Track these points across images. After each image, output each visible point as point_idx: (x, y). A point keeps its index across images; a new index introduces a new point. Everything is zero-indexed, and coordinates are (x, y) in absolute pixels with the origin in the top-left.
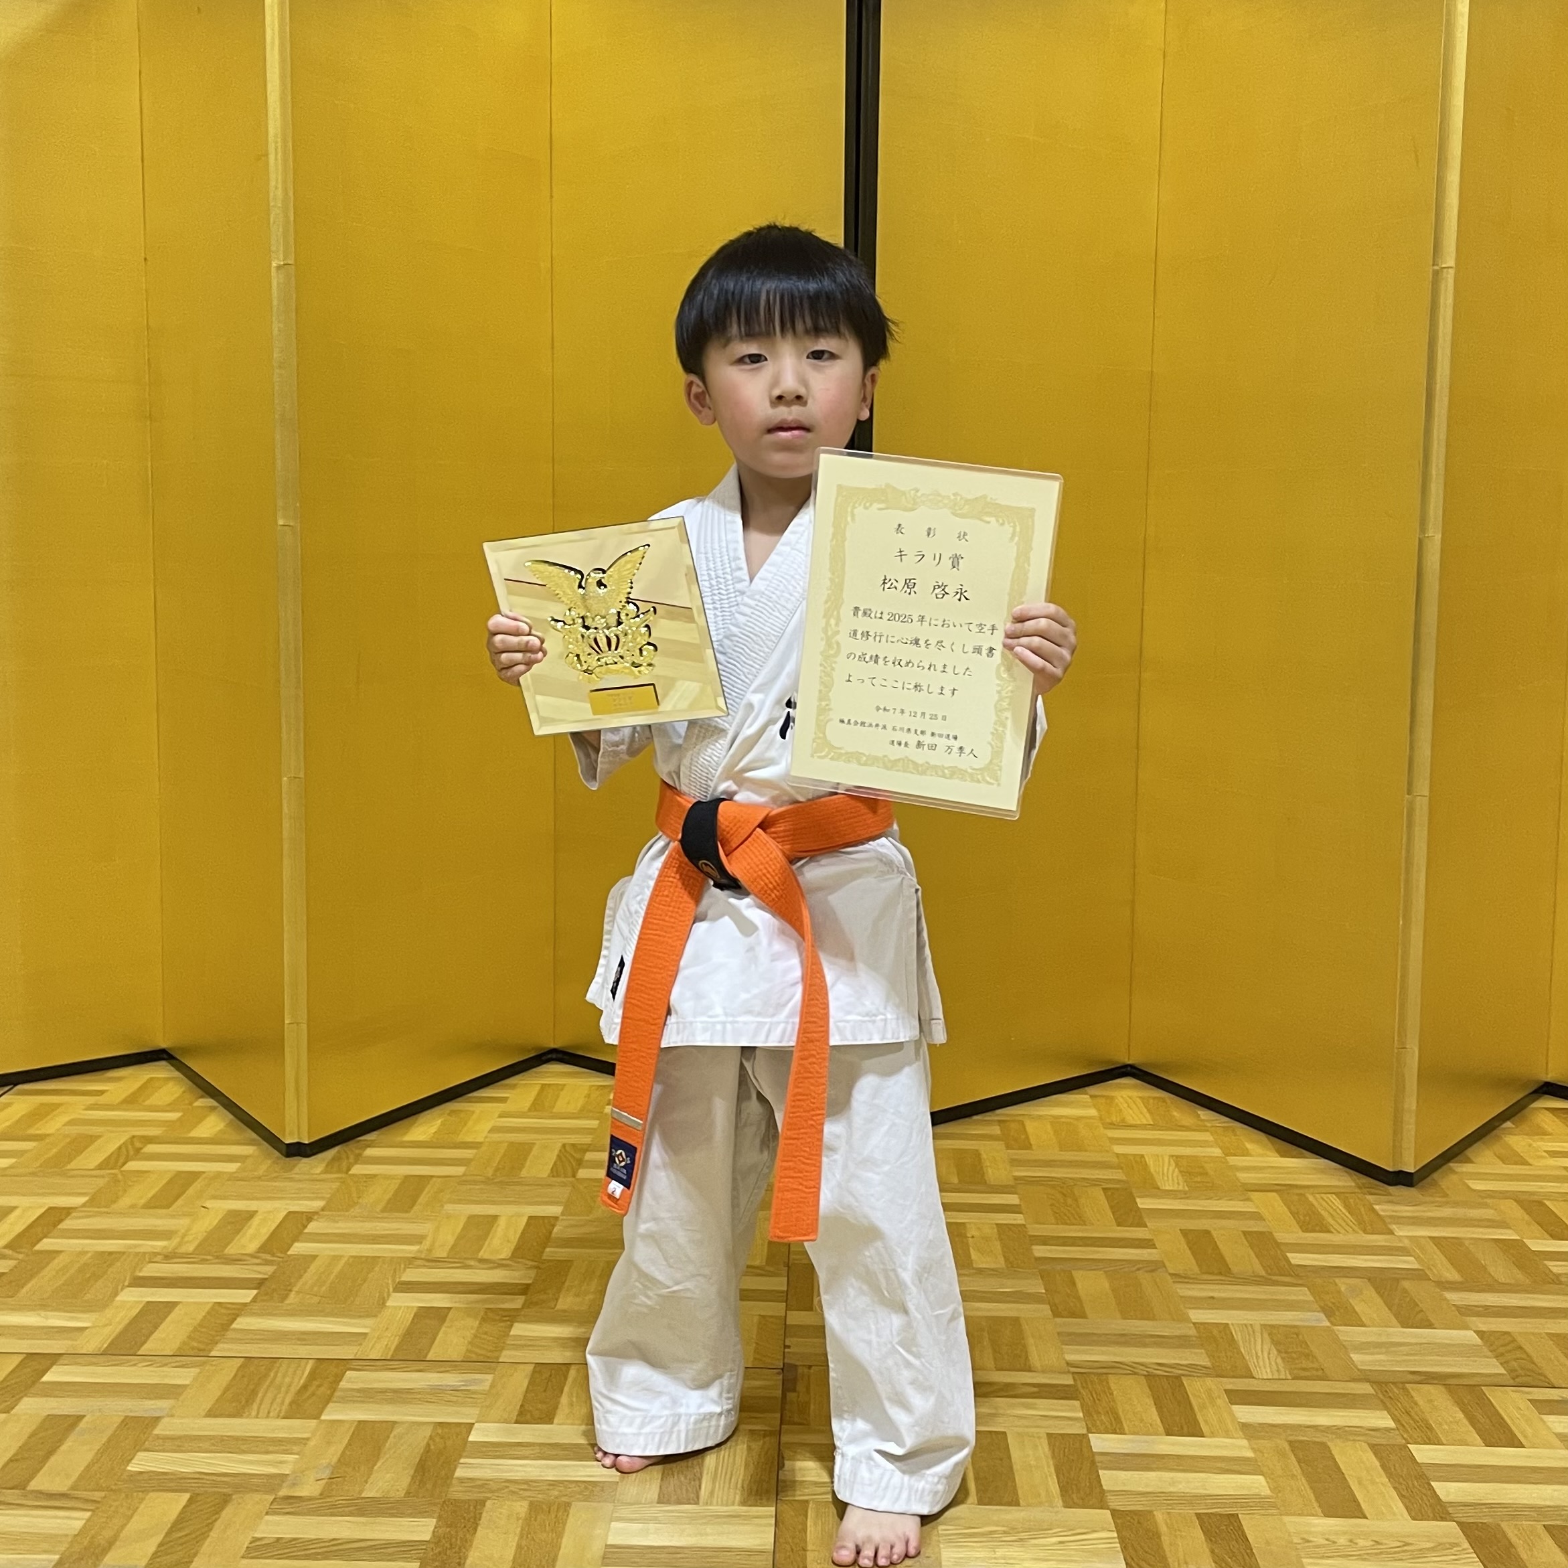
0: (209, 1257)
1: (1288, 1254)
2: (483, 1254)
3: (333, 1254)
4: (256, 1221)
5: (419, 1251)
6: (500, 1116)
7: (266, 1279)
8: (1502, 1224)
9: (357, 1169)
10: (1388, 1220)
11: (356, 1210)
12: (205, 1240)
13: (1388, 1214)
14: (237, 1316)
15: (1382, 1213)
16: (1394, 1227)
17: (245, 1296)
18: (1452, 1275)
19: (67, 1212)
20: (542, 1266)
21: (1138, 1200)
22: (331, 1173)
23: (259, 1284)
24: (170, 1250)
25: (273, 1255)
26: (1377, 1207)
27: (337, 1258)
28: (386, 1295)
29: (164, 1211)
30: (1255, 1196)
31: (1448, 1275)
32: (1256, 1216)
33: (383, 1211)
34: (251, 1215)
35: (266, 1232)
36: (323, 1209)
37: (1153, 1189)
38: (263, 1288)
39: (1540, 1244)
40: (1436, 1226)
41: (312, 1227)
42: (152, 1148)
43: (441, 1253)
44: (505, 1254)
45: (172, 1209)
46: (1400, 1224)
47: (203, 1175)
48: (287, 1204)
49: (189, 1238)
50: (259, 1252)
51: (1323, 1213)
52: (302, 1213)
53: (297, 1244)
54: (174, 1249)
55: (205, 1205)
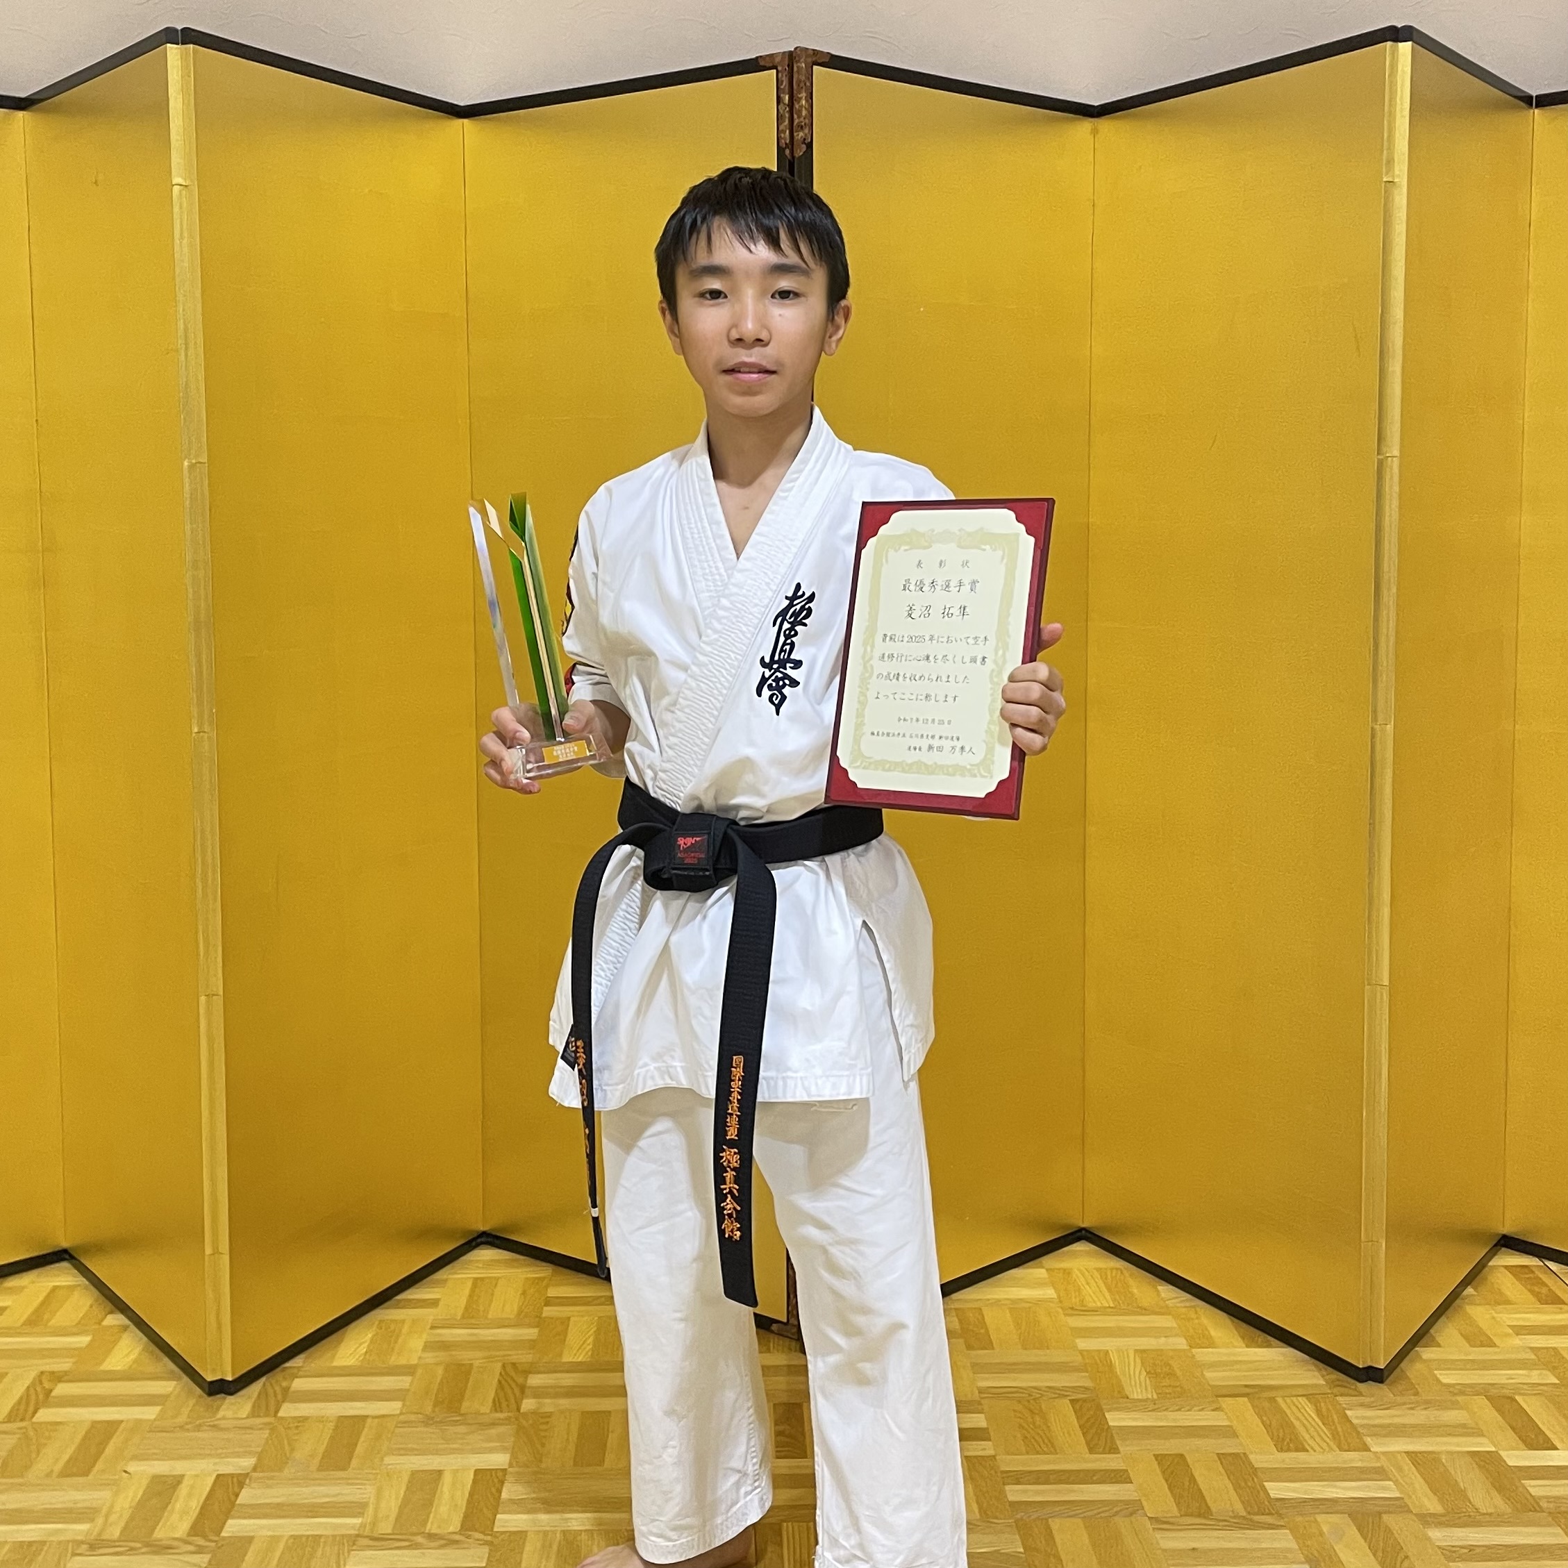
0: (137, 1545)
1: (1265, 1484)
2: (432, 1527)
3: (270, 1533)
4: (183, 1490)
5: (363, 1526)
6: (433, 1328)
8: (1477, 1432)
9: (287, 1410)
10: (1361, 1431)
11: (287, 1472)
12: (132, 1518)
13: (1362, 1422)
15: (1355, 1421)
16: (1368, 1440)
18: (1434, 1506)
20: (496, 1541)
21: (1107, 1415)
22: (259, 1416)
24: (94, 1537)
25: (205, 1537)
26: (1349, 1413)
27: (274, 1539)
29: (81, 1480)
30: (1227, 1403)
31: (1428, 1504)
32: (1229, 1432)
33: (321, 1468)
34: (178, 1480)
35: (195, 1505)
36: (255, 1469)
37: (1122, 1400)
39: (1517, 1457)
40: (1410, 1436)
41: (245, 1496)
42: (61, 1389)
43: (386, 1528)
44: (454, 1525)
45: (91, 1477)
46: (1375, 1435)
47: (123, 1425)
48: (215, 1464)
49: (113, 1518)
50: (189, 1535)
51: (1297, 1423)
52: (232, 1475)
53: (230, 1522)
54: (99, 1534)
55: (127, 1469)
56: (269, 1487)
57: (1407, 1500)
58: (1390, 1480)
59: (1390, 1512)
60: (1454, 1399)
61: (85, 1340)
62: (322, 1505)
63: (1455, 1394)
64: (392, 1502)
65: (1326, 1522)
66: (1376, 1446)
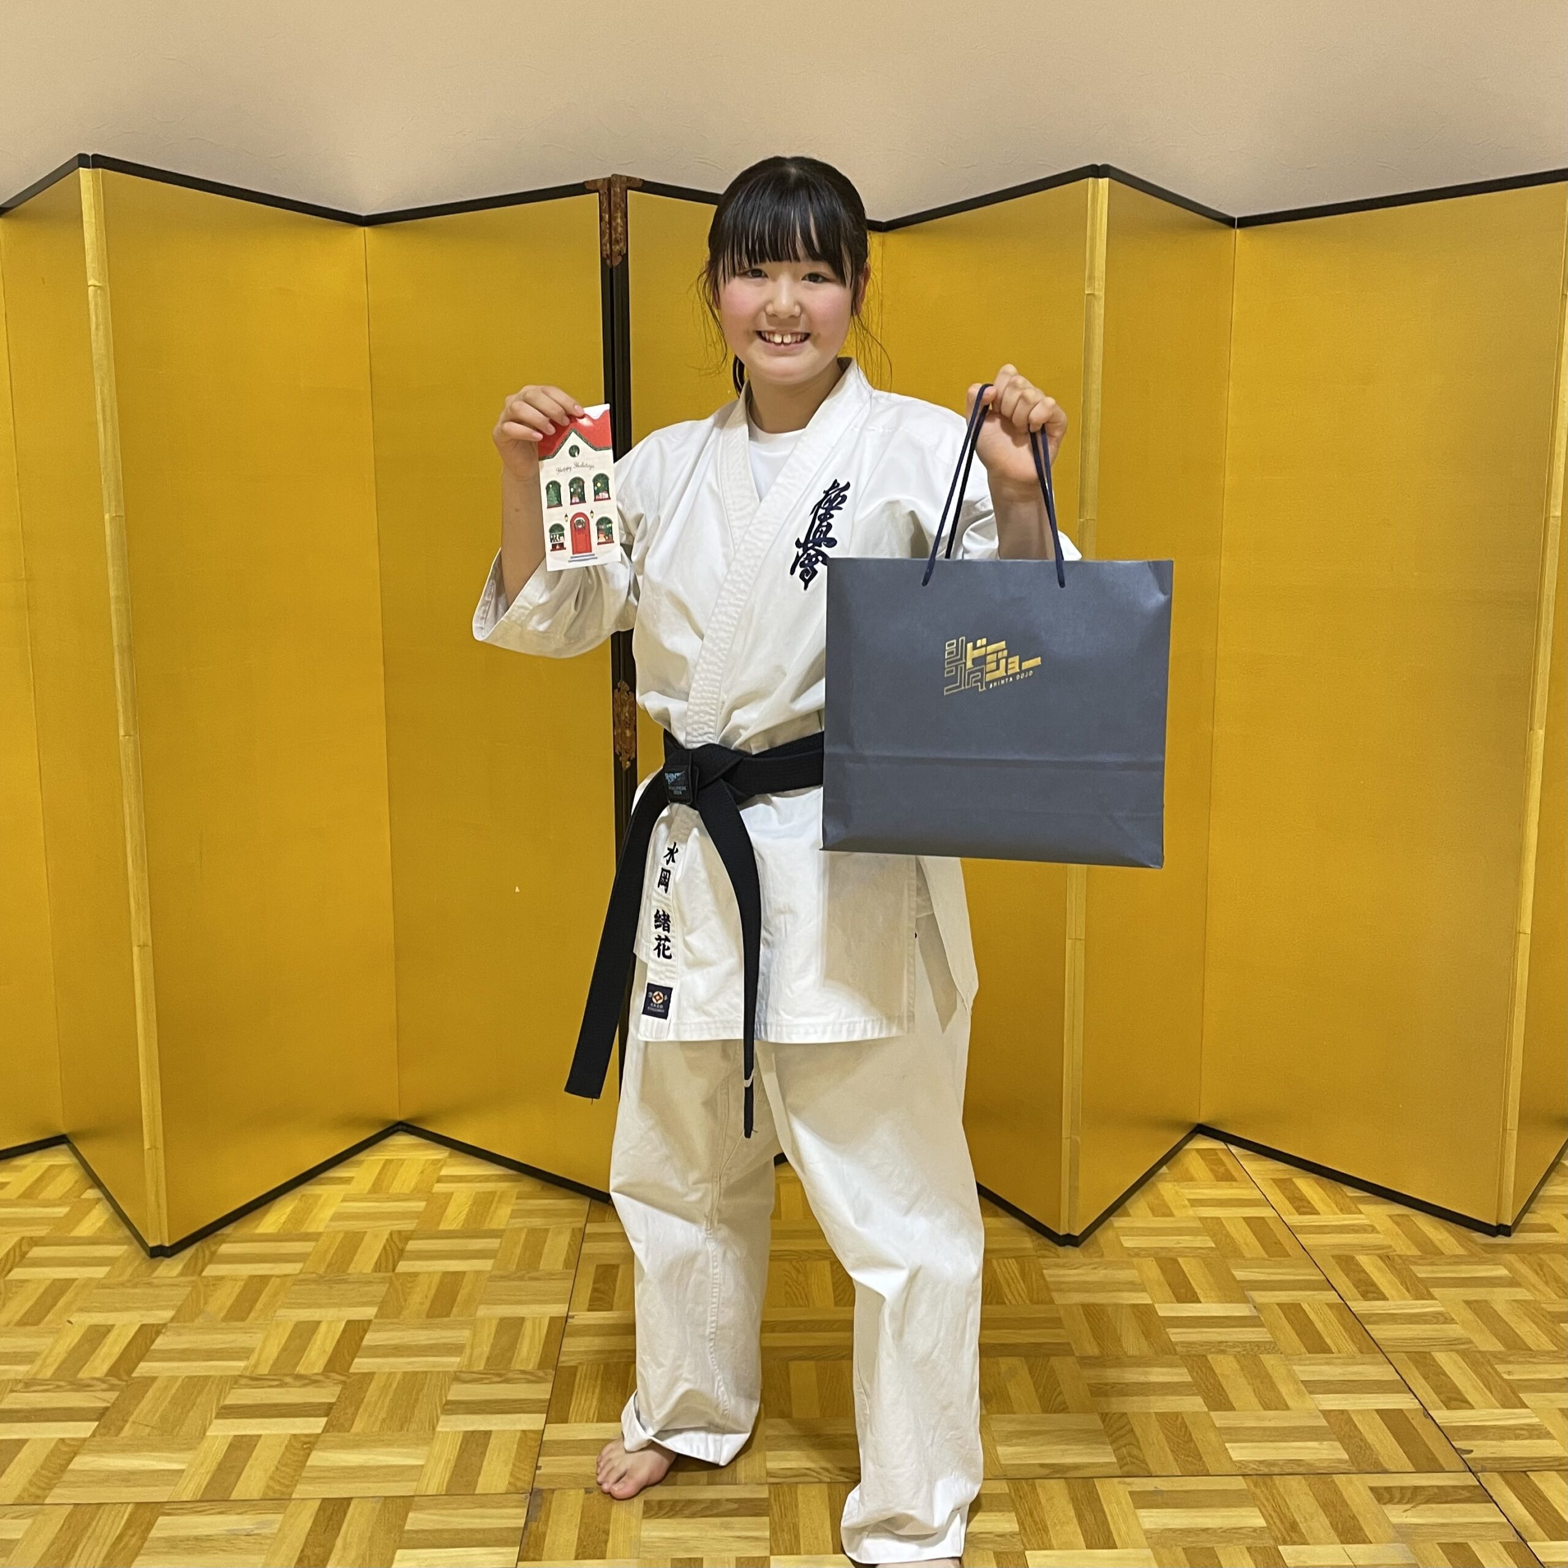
0: (62, 1383)
2: (300, 1369)
3: (171, 1374)
4: (111, 1337)
5: (246, 1368)
7: (106, 1409)
8: (1138, 1285)
9: (209, 1270)
10: (1051, 1287)
11: (199, 1321)
12: (64, 1362)
13: (1054, 1280)
14: (75, 1454)
15: (1048, 1279)
16: (1055, 1295)
17: (85, 1429)
18: (1093, 1350)
20: (348, 1381)
22: (187, 1275)
23: (100, 1415)
24: (31, 1376)
25: (120, 1379)
26: (1045, 1271)
27: (174, 1379)
28: (208, 1423)
29: (34, 1328)
33: (226, 1319)
34: (109, 1329)
35: (117, 1350)
36: (173, 1319)
38: (102, 1420)
39: (1167, 1309)
41: (160, 1343)
42: (36, 1252)
43: (264, 1370)
44: (319, 1368)
45: (41, 1326)
46: (1061, 1291)
47: (75, 1283)
48: (142, 1316)
49: (50, 1360)
50: (107, 1375)
51: (1002, 1281)
52: (153, 1325)
53: (142, 1364)
54: (35, 1374)
55: (71, 1319)
56: (180, 1335)
57: (1071, 1343)
58: (1063, 1328)
59: (1056, 1354)
60: (1130, 1260)
61: (62, 1211)
62: (217, 1351)
64: (273, 1349)
65: (1004, 1363)
66: (1061, 1300)
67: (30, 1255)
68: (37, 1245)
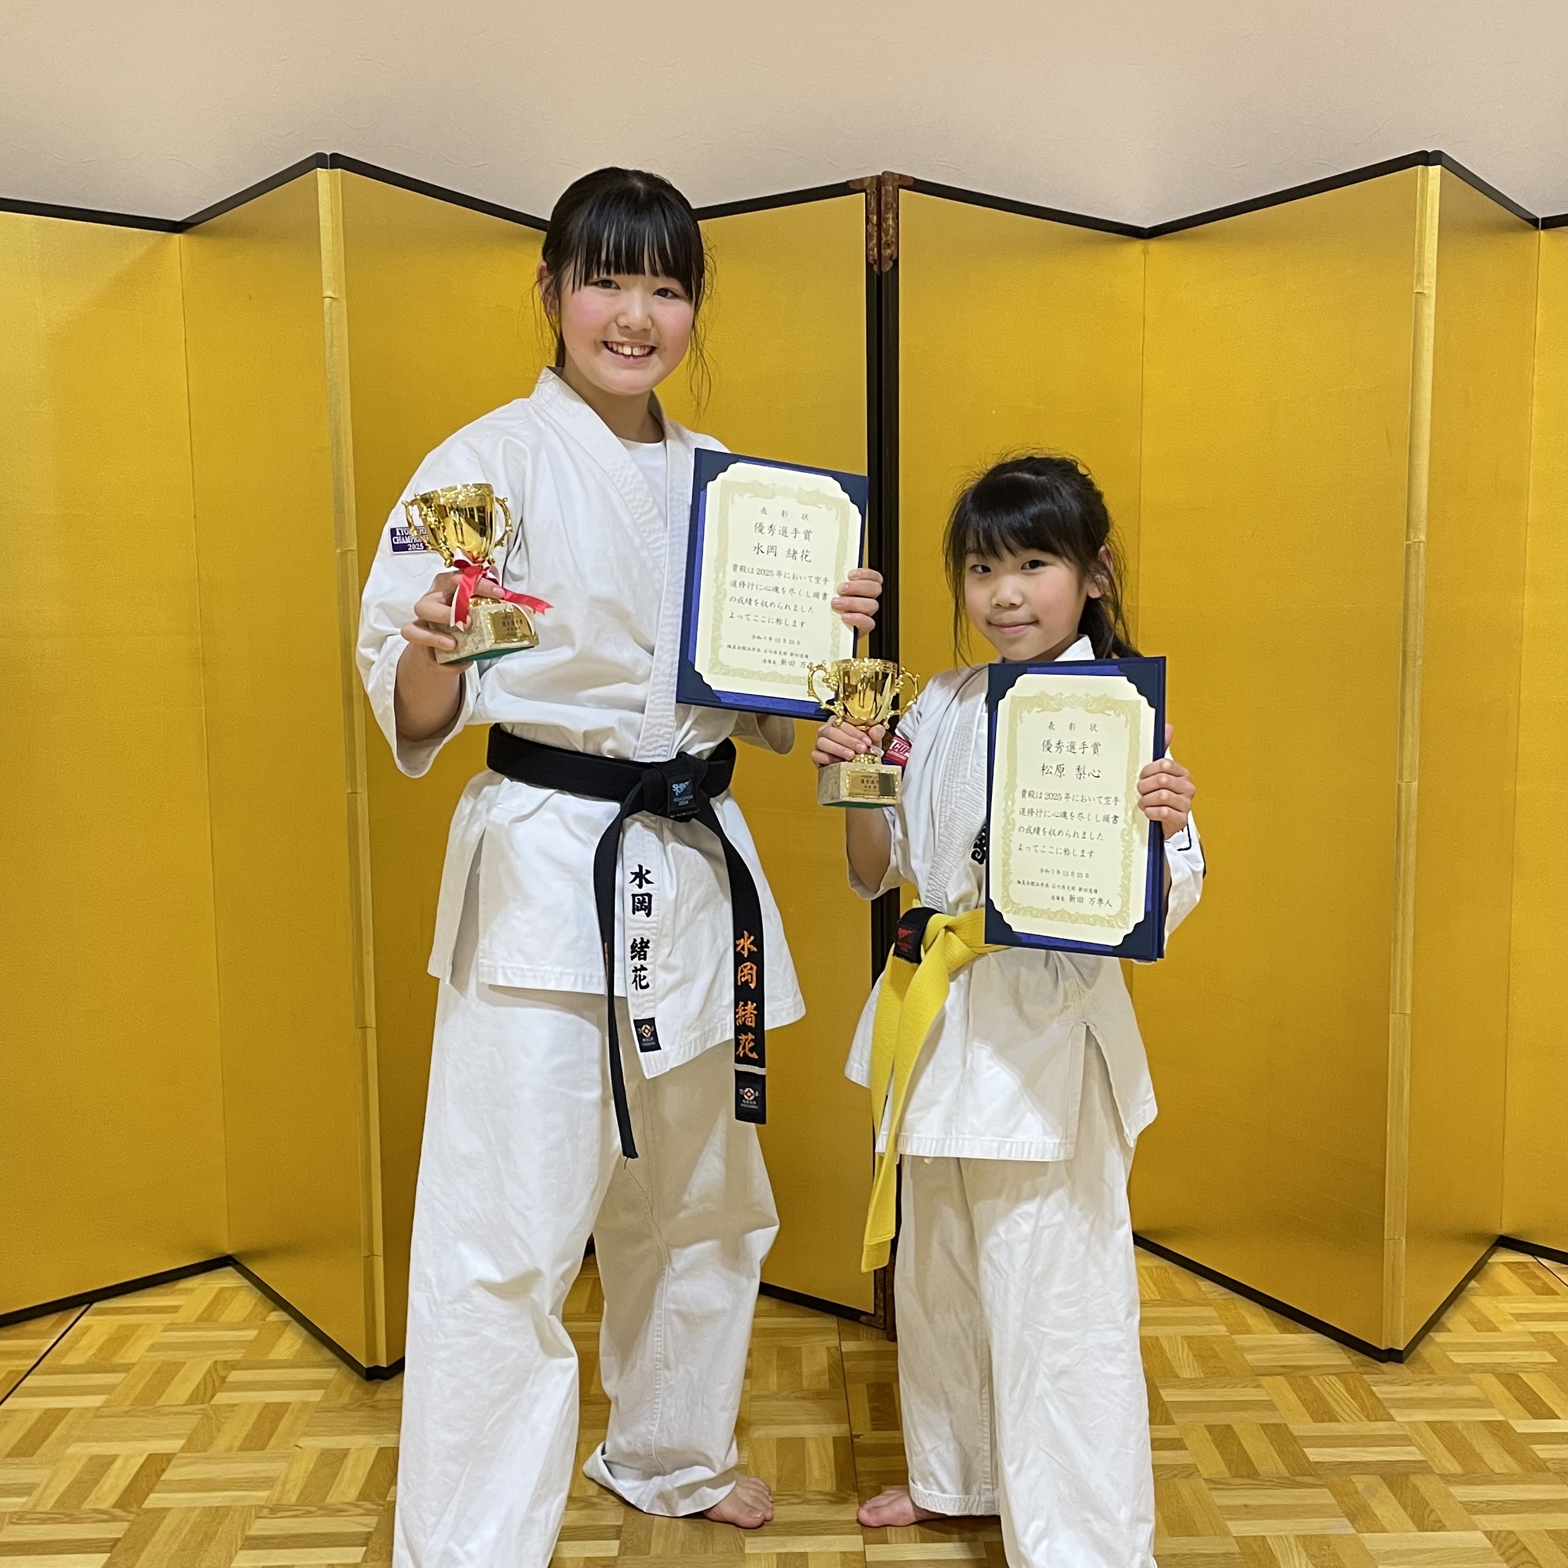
0: (312, 1509)
1: (1305, 1449)
4: (350, 1462)
7: (370, 1533)
8: (1488, 1404)
10: (1386, 1404)
12: (306, 1487)
13: (1385, 1396)
15: (1380, 1396)
16: (1392, 1412)
17: (353, 1555)
18: (1454, 1467)
19: (168, 1458)
21: (1164, 1392)
23: (365, 1540)
24: (274, 1502)
25: (373, 1502)
26: (1374, 1389)
29: (260, 1453)
30: (1266, 1381)
31: (1448, 1466)
32: (1269, 1406)
34: (345, 1453)
35: (362, 1473)
37: (1171, 1377)
38: (369, 1546)
39: (1523, 1425)
40: (1429, 1408)
42: (235, 1376)
45: (266, 1450)
46: (1397, 1407)
47: (292, 1407)
48: (377, 1439)
49: (289, 1486)
50: (358, 1499)
51: (1329, 1398)
52: (392, 1449)
54: (279, 1499)
55: (300, 1444)
57: (1430, 1462)
58: (1414, 1445)
59: (1416, 1473)
60: (1465, 1376)
61: (252, 1334)
63: (1466, 1373)
65: (1360, 1482)
66: (1400, 1416)
67: (229, 1379)
68: (233, 1368)
